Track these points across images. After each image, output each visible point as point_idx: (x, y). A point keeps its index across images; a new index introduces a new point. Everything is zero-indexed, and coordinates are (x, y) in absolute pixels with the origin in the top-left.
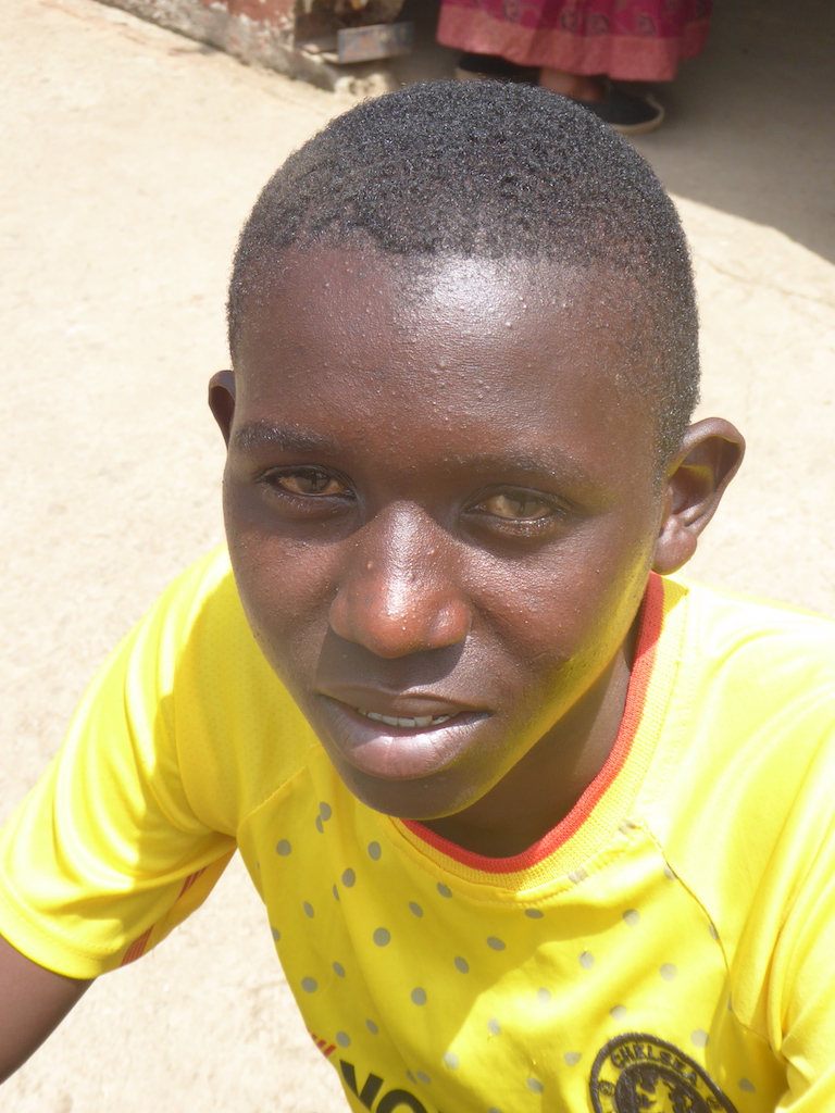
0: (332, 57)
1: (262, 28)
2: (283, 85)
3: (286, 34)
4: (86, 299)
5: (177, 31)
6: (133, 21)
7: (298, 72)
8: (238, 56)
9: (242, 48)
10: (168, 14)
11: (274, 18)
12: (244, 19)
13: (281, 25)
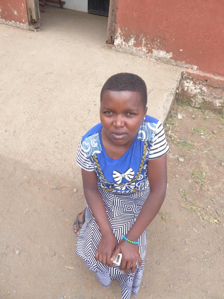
0: (34, 27)
1: (24, 25)
2: (29, 31)
3: (28, 25)
4: (20, 57)
5: (13, 26)
6: (6, 26)
7: (30, 30)
8: (22, 29)
9: (22, 27)
10: (11, 24)
11: (25, 24)
12: (22, 24)
13: (27, 24)
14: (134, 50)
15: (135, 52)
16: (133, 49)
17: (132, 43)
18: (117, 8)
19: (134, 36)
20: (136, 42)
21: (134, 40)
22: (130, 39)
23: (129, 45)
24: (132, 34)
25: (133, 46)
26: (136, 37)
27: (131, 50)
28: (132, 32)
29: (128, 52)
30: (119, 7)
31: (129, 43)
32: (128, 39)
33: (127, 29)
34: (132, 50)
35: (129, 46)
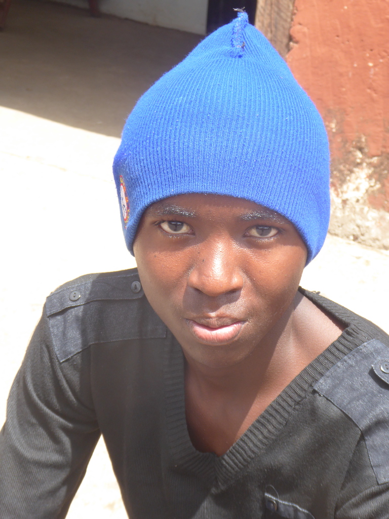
14: (368, 224)
15: (375, 232)
16: (364, 218)
17: (357, 189)
18: (291, 38)
19: (368, 160)
20: (378, 186)
21: (370, 177)
22: (351, 172)
23: (345, 196)
24: (361, 149)
25: (364, 203)
26: (382, 164)
27: (354, 220)
28: (359, 141)
29: (337, 231)
30: (296, 30)
31: (345, 187)
32: (341, 171)
33: (333, 125)
34: (359, 222)
35: (345, 202)
